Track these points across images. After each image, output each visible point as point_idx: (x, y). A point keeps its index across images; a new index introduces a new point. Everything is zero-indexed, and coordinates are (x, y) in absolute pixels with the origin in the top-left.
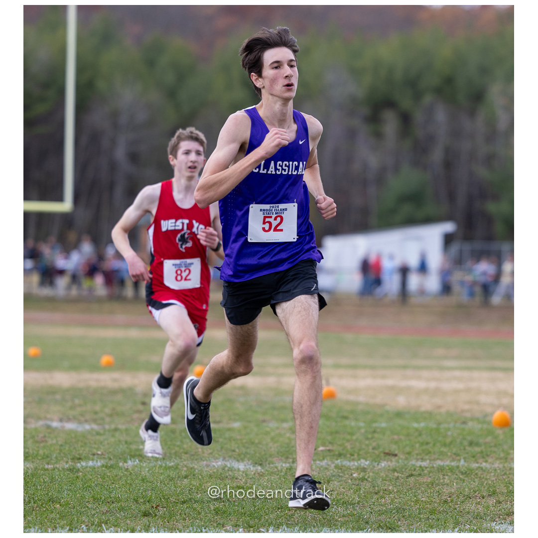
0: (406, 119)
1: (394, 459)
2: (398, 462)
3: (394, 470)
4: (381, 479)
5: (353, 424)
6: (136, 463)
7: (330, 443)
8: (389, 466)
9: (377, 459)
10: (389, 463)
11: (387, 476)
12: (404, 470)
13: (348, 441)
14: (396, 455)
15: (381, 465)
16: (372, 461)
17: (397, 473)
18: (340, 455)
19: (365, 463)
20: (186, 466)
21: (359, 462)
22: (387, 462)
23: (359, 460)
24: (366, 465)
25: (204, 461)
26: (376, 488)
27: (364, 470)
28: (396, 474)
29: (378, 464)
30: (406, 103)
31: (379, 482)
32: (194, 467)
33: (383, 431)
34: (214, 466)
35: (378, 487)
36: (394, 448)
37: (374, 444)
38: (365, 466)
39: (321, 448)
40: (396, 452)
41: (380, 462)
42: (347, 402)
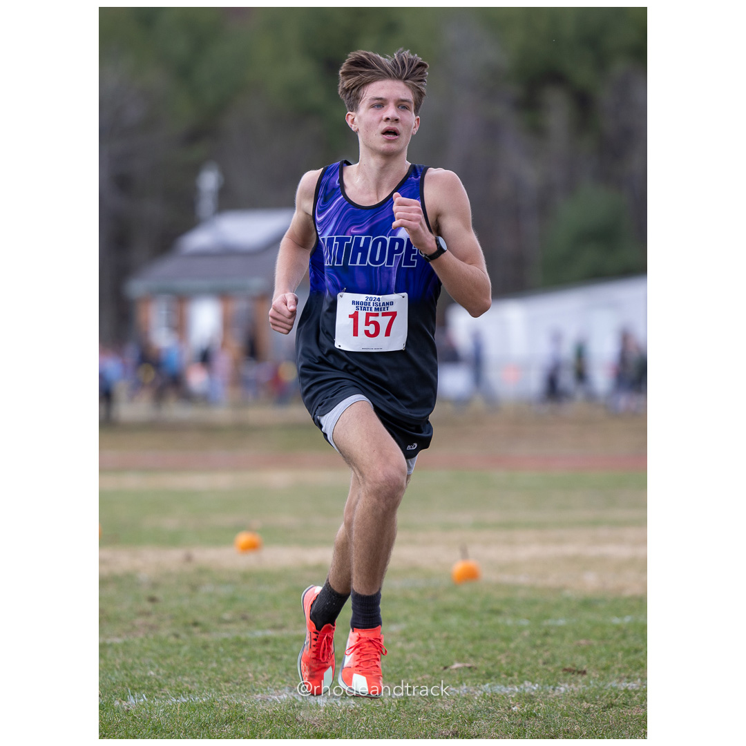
0: (583, 102)
1: (581, 679)
2: (588, 684)
3: (582, 698)
4: (559, 713)
5: (509, 622)
6: (142, 700)
7: (471, 656)
8: (573, 692)
9: (553, 680)
10: (573, 686)
11: (569, 708)
12: (598, 697)
13: (502, 651)
14: (584, 673)
15: (559, 690)
16: (544, 683)
17: (587, 702)
18: (489, 675)
19: (530, 687)
20: (227, 703)
21: (522, 687)
22: (569, 685)
23: (522, 682)
24: (533, 690)
25: (258, 693)
26: (552, 729)
27: (530, 699)
28: (585, 704)
29: (554, 689)
30: (583, 74)
31: (557, 718)
32: (240, 704)
33: (561, 632)
34: (274, 701)
35: (554, 727)
36: (580, 661)
37: (546, 655)
38: (532, 693)
39: (457, 665)
40: (584, 667)
41: (557, 685)
42: (499, 586)
